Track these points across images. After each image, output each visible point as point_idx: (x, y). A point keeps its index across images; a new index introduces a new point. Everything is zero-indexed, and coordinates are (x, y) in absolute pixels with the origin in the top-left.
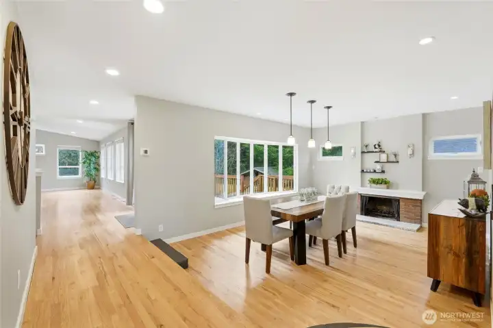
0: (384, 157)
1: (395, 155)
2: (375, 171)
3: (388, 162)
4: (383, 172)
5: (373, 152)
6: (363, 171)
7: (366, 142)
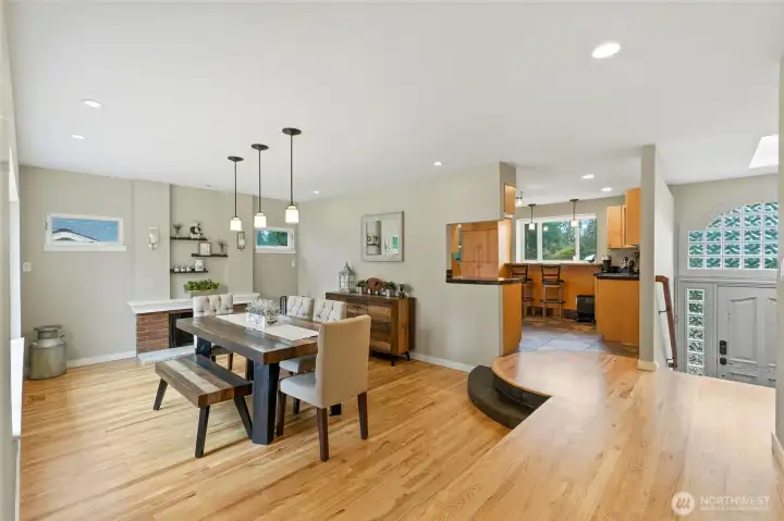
0: (205, 249)
1: (222, 245)
2: (193, 271)
3: (212, 255)
4: (205, 271)
5: (189, 239)
6: (172, 271)
7: (177, 222)
